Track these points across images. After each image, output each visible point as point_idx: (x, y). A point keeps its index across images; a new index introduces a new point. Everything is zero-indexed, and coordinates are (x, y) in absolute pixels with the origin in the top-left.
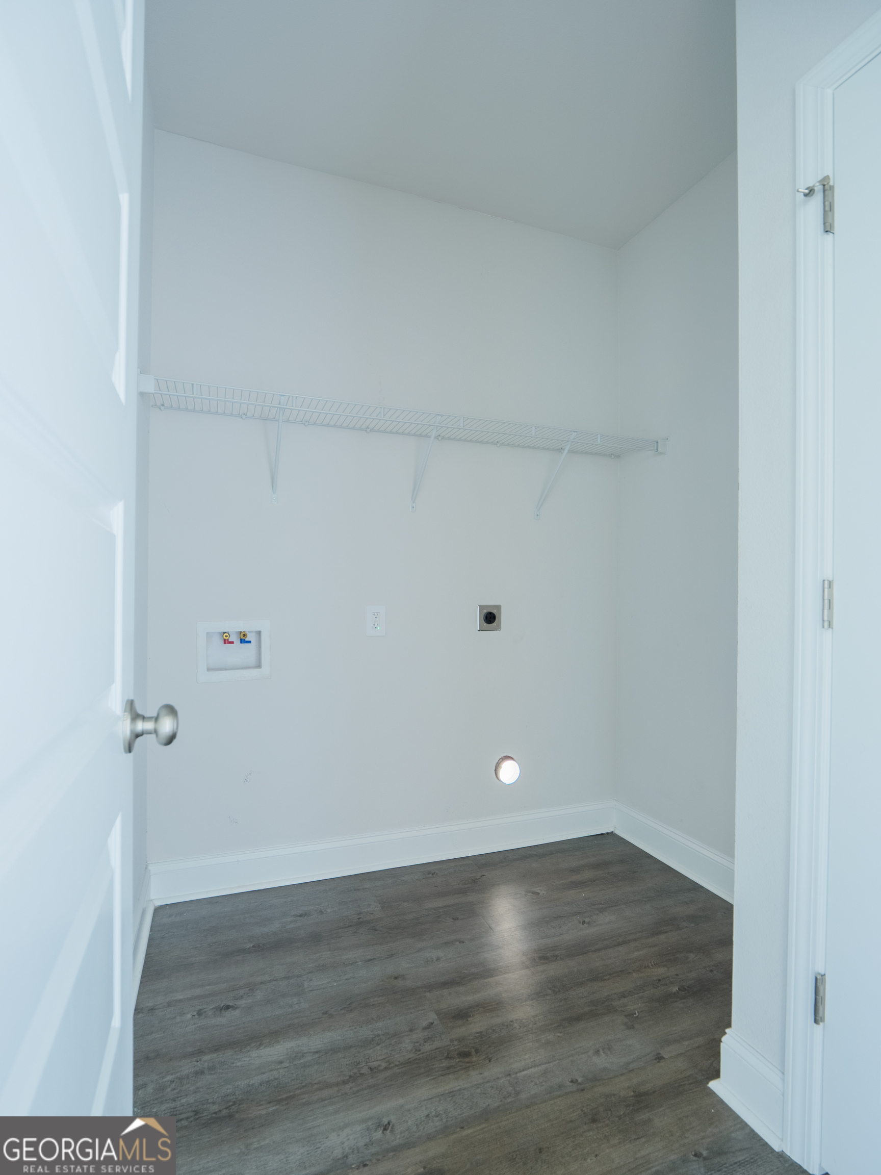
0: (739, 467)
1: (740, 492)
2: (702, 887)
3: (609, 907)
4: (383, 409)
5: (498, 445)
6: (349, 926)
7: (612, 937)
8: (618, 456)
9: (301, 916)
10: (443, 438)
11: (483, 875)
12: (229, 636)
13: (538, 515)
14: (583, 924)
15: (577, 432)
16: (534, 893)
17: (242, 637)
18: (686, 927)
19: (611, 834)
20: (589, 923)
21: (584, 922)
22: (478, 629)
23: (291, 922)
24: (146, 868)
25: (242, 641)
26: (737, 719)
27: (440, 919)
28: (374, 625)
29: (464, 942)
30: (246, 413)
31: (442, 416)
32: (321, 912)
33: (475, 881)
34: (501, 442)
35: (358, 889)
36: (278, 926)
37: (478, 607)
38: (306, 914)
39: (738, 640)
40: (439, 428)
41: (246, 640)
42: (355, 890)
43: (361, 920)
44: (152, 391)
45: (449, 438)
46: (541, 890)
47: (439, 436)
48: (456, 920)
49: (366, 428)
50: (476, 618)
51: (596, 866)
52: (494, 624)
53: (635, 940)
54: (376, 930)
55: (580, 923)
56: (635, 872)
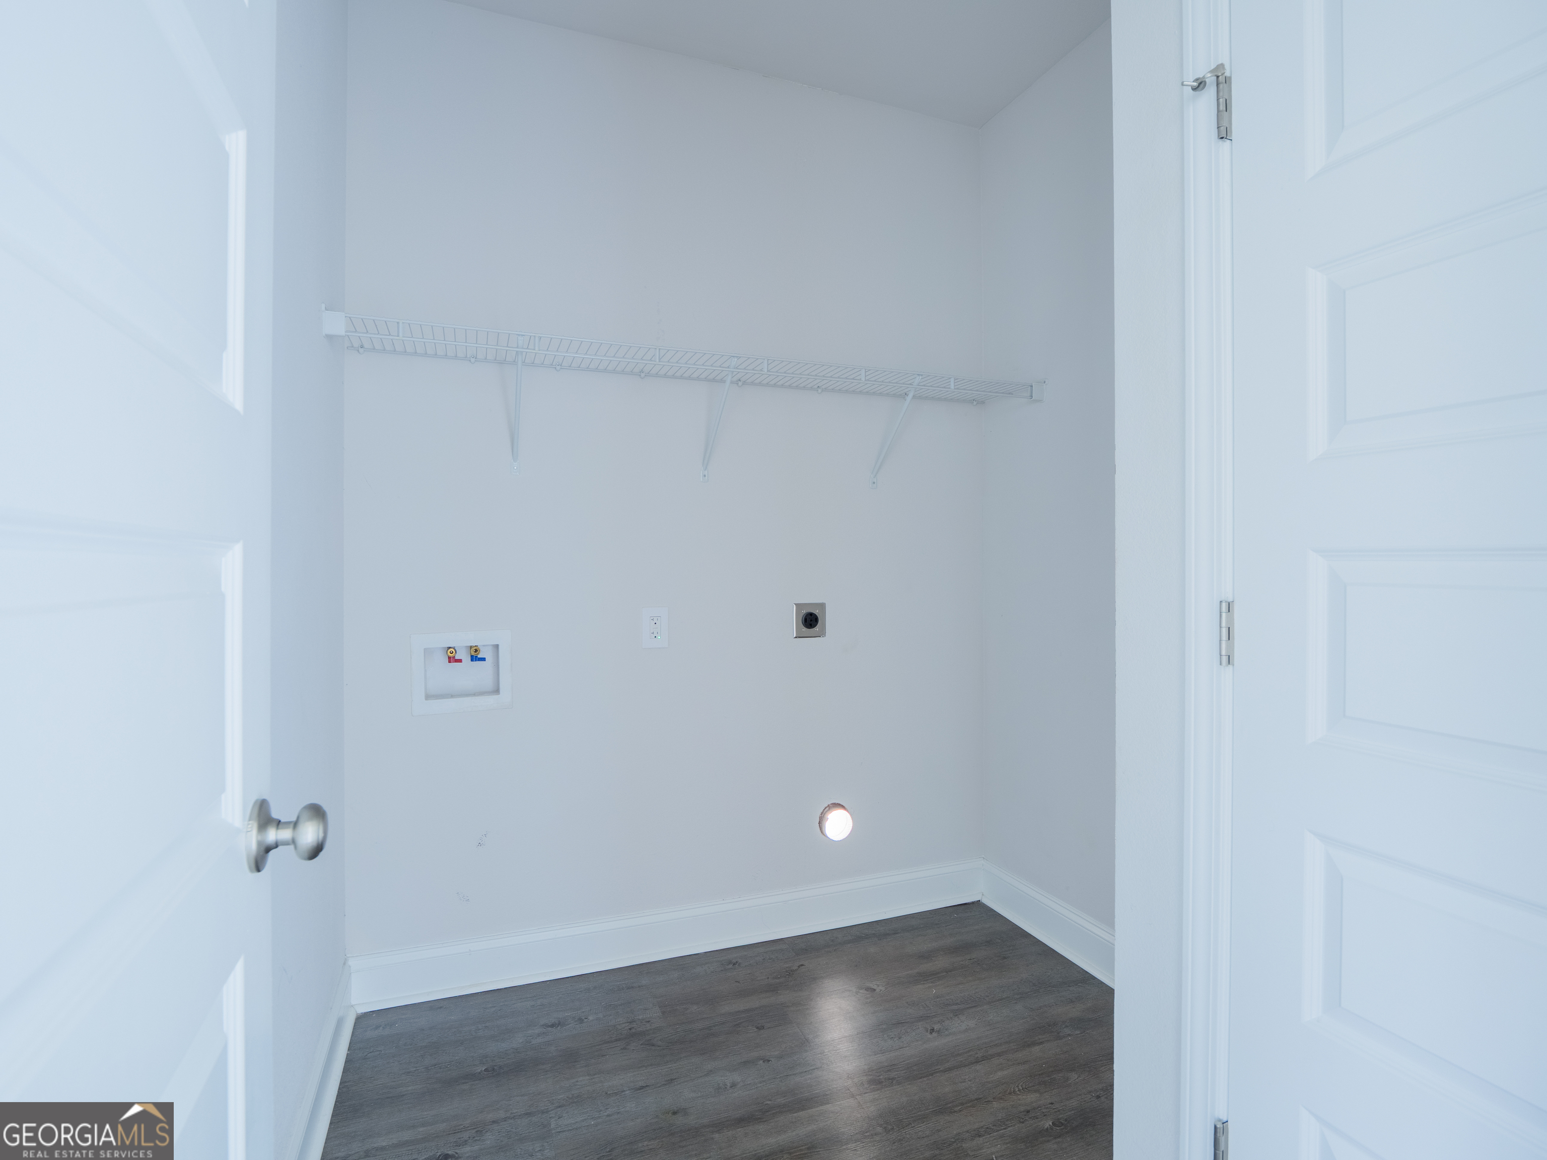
0: (1116, 443)
1: (1117, 477)
2: (1094, 978)
3: (968, 1008)
4: (658, 350)
5: (820, 391)
6: (616, 1040)
7: (969, 1051)
8: (983, 403)
9: (552, 1026)
10: (744, 383)
11: (802, 965)
12: (456, 652)
13: (874, 483)
14: (931, 1033)
15: (922, 375)
16: (869, 989)
17: (473, 653)
18: (1069, 1035)
19: (978, 903)
20: (939, 1032)
21: (932, 1030)
22: (795, 636)
23: (539, 1035)
24: (344, 964)
25: (474, 658)
26: (1116, 777)
27: (740, 1029)
28: (653, 633)
29: (769, 1061)
30: (475, 356)
31: (739, 358)
32: (581, 1021)
33: (790, 973)
34: (824, 387)
35: (633, 987)
36: (521, 1041)
37: (795, 606)
38: (559, 1024)
39: (1116, 673)
40: (735, 373)
41: (479, 656)
42: (628, 988)
43: (633, 1030)
44: (343, 333)
45: (753, 383)
46: (878, 986)
47: (740, 380)
48: (760, 1029)
49: (640, 372)
50: (792, 621)
51: (954, 950)
52: (817, 629)
53: (999, 1055)
54: (653, 1045)
55: (927, 1031)
56: (1005, 958)
